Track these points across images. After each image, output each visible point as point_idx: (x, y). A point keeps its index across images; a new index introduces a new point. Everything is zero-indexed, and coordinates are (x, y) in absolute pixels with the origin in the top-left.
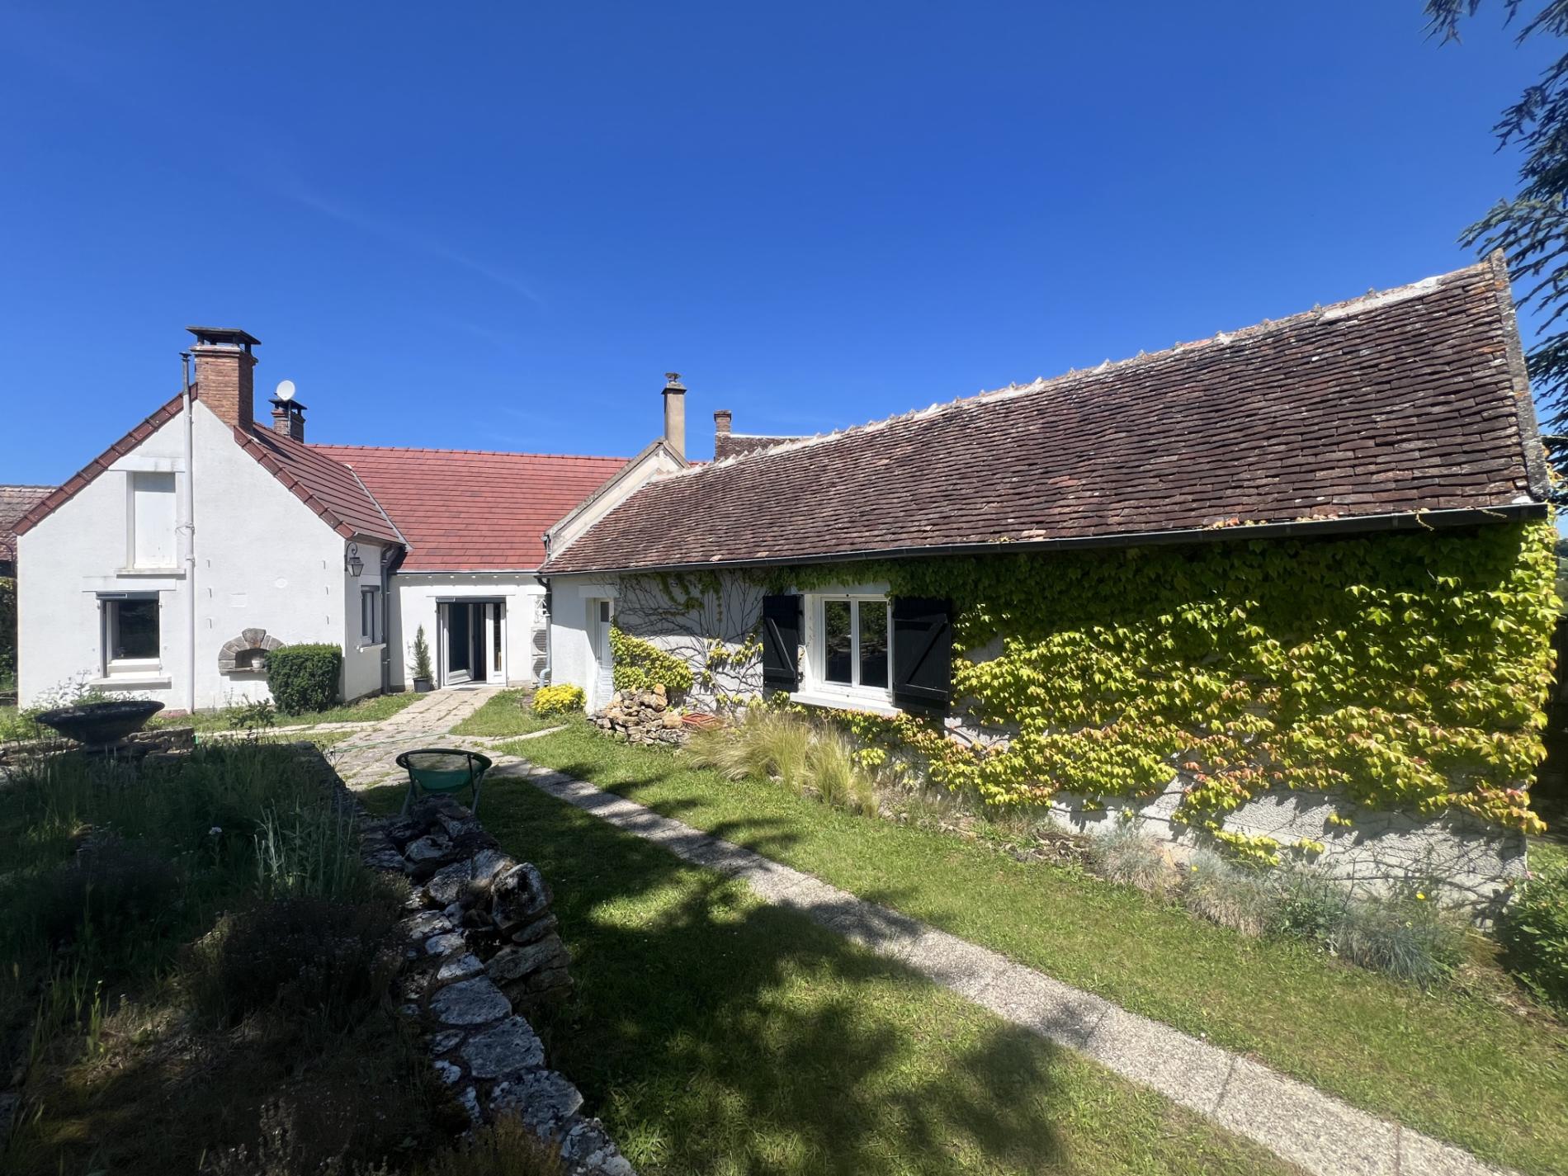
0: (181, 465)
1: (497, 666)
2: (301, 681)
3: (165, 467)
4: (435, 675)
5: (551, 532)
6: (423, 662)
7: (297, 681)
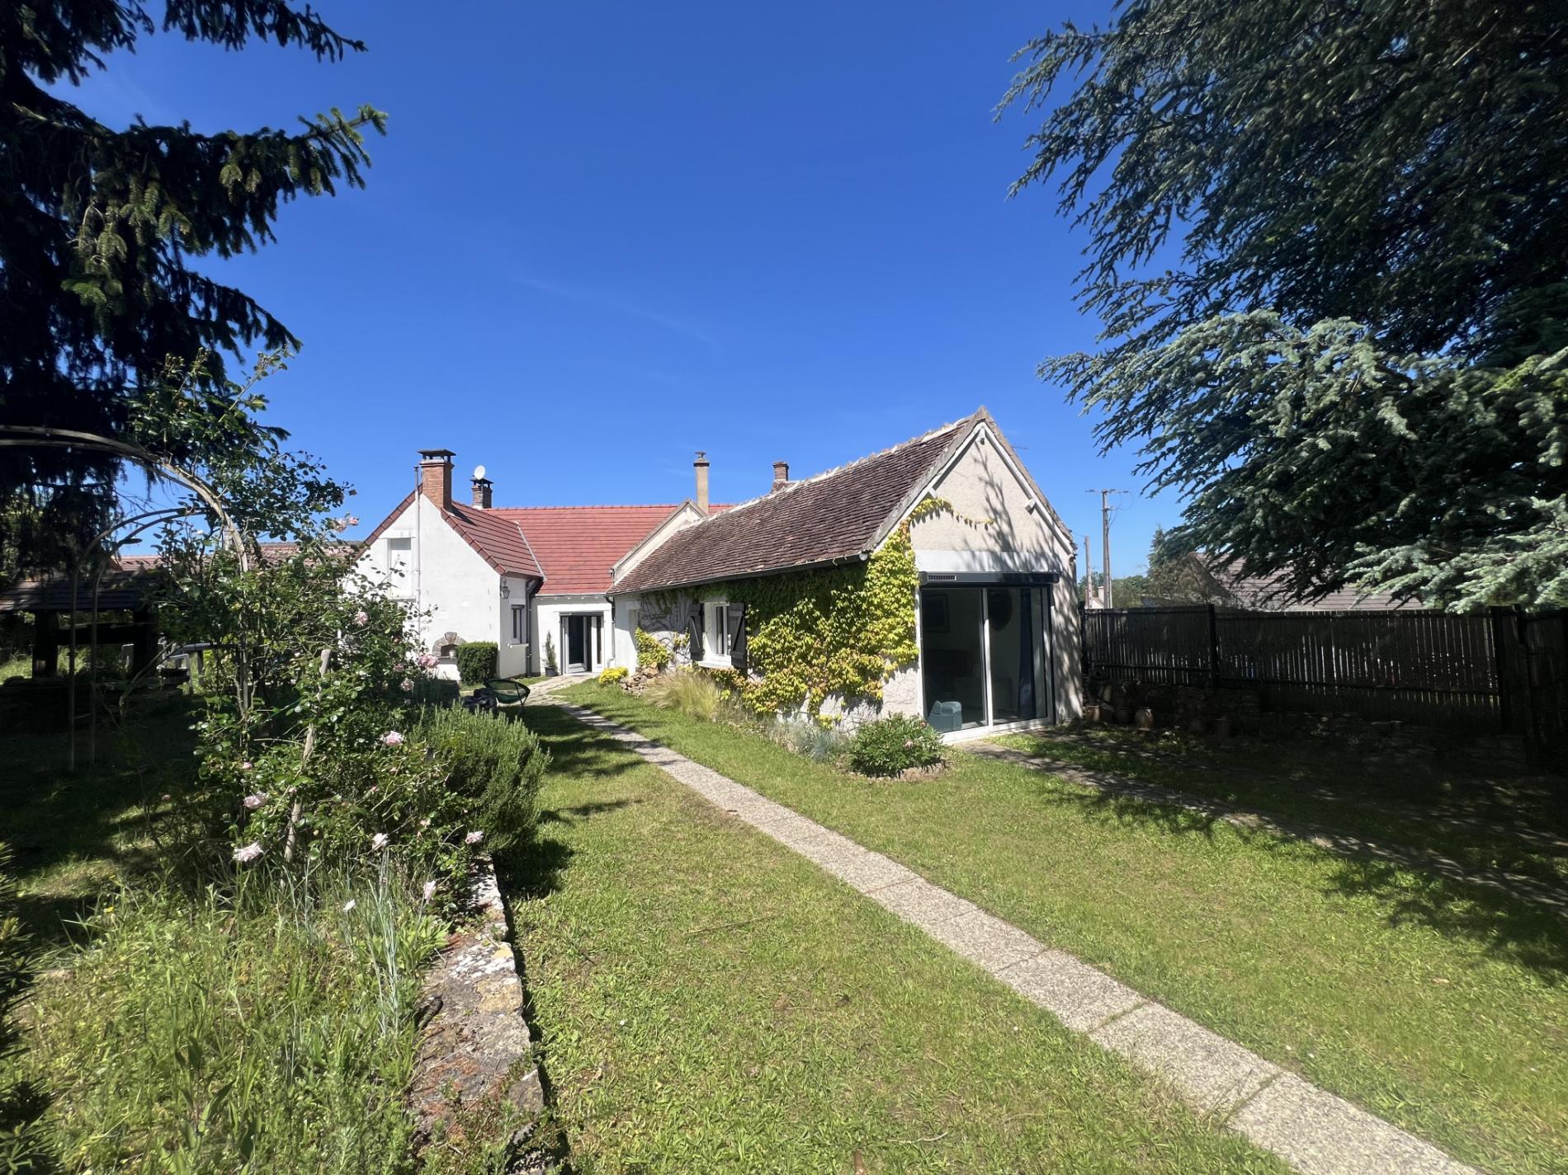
0: (414, 534)
1: (599, 661)
2: (474, 664)
3: (406, 536)
4: (559, 666)
5: (615, 567)
6: (551, 657)
7: (471, 664)
